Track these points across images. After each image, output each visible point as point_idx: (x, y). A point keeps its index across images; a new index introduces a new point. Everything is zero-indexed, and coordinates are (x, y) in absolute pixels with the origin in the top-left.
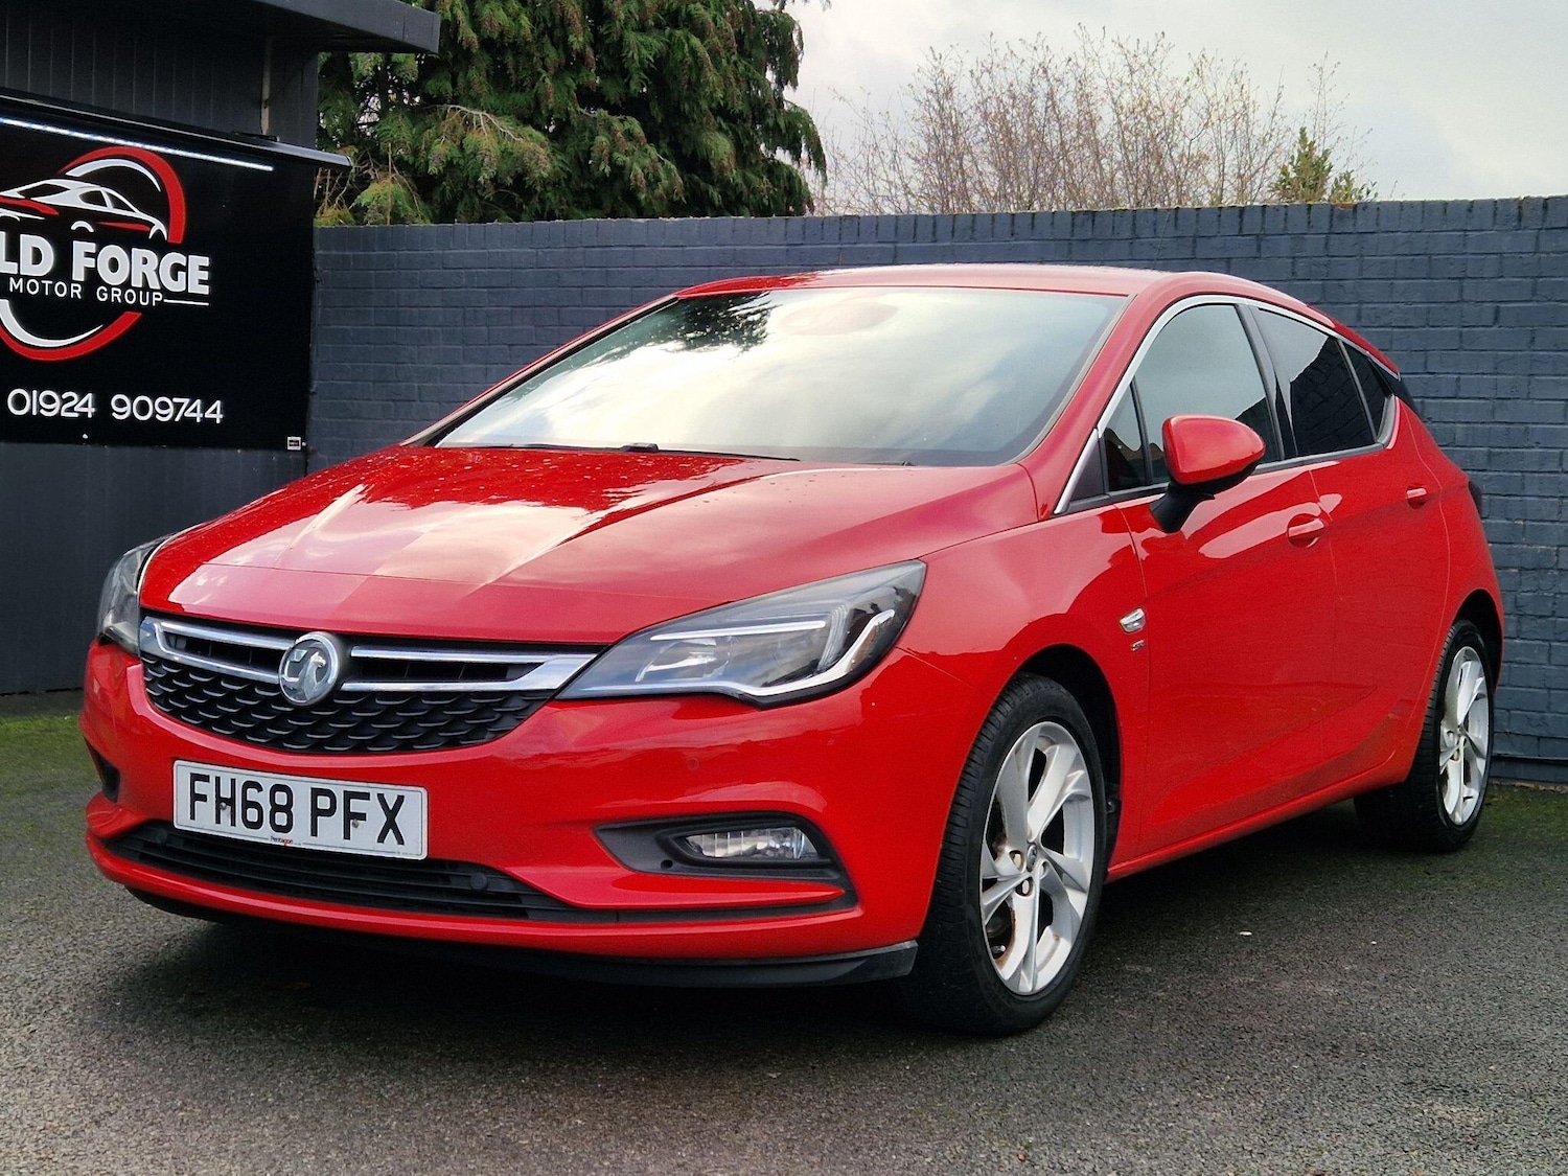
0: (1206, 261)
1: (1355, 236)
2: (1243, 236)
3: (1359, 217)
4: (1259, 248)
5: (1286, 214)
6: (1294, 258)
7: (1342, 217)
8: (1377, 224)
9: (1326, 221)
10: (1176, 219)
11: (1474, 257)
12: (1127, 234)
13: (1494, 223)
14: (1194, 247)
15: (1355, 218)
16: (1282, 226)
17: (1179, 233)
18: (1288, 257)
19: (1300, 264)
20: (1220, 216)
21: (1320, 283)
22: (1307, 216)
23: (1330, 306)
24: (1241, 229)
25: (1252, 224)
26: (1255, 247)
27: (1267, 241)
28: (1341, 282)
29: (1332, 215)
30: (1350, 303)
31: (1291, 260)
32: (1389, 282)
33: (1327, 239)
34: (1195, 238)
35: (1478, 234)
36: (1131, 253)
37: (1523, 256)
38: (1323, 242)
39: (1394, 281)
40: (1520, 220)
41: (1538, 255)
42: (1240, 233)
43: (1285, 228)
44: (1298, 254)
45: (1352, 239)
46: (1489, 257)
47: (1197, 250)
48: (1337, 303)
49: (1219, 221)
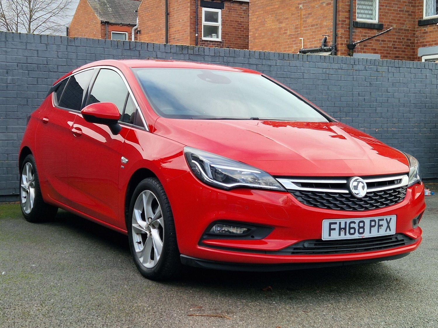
0: (30, 50)
1: (75, 47)
2: (42, 43)
3: (76, 41)
4: (47, 47)
5: (54, 38)
6: (57, 51)
7: (71, 41)
8: (81, 44)
9: (66, 41)
10: (20, 36)
11: (107, 55)
12: (4, 40)
13: (111, 47)
14: (26, 46)
15: (75, 42)
16: (54, 42)
17: (21, 41)
18: (56, 51)
19: (60, 53)
20: (34, 37)
21: (65, 59)
22: (61, 40)
23: (68, 66)
24: (41, 42)
25: (44, 40)
26: (46, 47)
27: (49, 46)
28: (71, 60)
29: (68, 40)
30: (74, 66)
31: (57, 52)
32: (85, 61)
33: (67, 46)
34: (26, 43)
35: (107, 49)
36: (5, 46)
37: (119, 56)
38: (66, 48)
39: (86, 61)
40: (117, 46)
41: (122, 56)
42: (41, 43)
43: (55, 43)
44: (59, 51)
45: (74, 47)
46: (111, 56)
47: (27, 47)
48: (70, 66)
49: (34, 38)
